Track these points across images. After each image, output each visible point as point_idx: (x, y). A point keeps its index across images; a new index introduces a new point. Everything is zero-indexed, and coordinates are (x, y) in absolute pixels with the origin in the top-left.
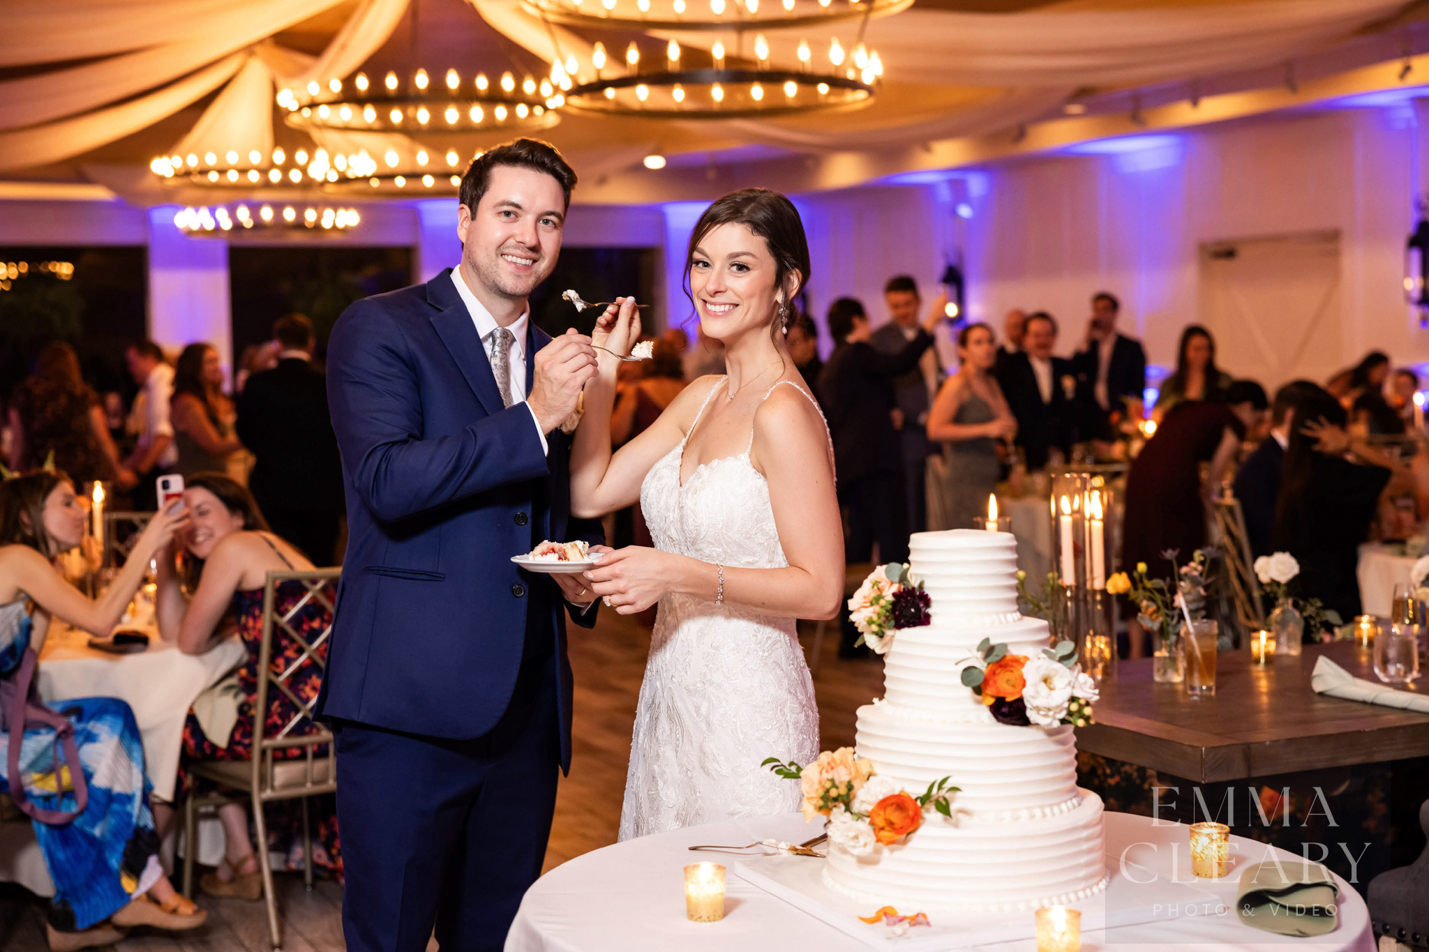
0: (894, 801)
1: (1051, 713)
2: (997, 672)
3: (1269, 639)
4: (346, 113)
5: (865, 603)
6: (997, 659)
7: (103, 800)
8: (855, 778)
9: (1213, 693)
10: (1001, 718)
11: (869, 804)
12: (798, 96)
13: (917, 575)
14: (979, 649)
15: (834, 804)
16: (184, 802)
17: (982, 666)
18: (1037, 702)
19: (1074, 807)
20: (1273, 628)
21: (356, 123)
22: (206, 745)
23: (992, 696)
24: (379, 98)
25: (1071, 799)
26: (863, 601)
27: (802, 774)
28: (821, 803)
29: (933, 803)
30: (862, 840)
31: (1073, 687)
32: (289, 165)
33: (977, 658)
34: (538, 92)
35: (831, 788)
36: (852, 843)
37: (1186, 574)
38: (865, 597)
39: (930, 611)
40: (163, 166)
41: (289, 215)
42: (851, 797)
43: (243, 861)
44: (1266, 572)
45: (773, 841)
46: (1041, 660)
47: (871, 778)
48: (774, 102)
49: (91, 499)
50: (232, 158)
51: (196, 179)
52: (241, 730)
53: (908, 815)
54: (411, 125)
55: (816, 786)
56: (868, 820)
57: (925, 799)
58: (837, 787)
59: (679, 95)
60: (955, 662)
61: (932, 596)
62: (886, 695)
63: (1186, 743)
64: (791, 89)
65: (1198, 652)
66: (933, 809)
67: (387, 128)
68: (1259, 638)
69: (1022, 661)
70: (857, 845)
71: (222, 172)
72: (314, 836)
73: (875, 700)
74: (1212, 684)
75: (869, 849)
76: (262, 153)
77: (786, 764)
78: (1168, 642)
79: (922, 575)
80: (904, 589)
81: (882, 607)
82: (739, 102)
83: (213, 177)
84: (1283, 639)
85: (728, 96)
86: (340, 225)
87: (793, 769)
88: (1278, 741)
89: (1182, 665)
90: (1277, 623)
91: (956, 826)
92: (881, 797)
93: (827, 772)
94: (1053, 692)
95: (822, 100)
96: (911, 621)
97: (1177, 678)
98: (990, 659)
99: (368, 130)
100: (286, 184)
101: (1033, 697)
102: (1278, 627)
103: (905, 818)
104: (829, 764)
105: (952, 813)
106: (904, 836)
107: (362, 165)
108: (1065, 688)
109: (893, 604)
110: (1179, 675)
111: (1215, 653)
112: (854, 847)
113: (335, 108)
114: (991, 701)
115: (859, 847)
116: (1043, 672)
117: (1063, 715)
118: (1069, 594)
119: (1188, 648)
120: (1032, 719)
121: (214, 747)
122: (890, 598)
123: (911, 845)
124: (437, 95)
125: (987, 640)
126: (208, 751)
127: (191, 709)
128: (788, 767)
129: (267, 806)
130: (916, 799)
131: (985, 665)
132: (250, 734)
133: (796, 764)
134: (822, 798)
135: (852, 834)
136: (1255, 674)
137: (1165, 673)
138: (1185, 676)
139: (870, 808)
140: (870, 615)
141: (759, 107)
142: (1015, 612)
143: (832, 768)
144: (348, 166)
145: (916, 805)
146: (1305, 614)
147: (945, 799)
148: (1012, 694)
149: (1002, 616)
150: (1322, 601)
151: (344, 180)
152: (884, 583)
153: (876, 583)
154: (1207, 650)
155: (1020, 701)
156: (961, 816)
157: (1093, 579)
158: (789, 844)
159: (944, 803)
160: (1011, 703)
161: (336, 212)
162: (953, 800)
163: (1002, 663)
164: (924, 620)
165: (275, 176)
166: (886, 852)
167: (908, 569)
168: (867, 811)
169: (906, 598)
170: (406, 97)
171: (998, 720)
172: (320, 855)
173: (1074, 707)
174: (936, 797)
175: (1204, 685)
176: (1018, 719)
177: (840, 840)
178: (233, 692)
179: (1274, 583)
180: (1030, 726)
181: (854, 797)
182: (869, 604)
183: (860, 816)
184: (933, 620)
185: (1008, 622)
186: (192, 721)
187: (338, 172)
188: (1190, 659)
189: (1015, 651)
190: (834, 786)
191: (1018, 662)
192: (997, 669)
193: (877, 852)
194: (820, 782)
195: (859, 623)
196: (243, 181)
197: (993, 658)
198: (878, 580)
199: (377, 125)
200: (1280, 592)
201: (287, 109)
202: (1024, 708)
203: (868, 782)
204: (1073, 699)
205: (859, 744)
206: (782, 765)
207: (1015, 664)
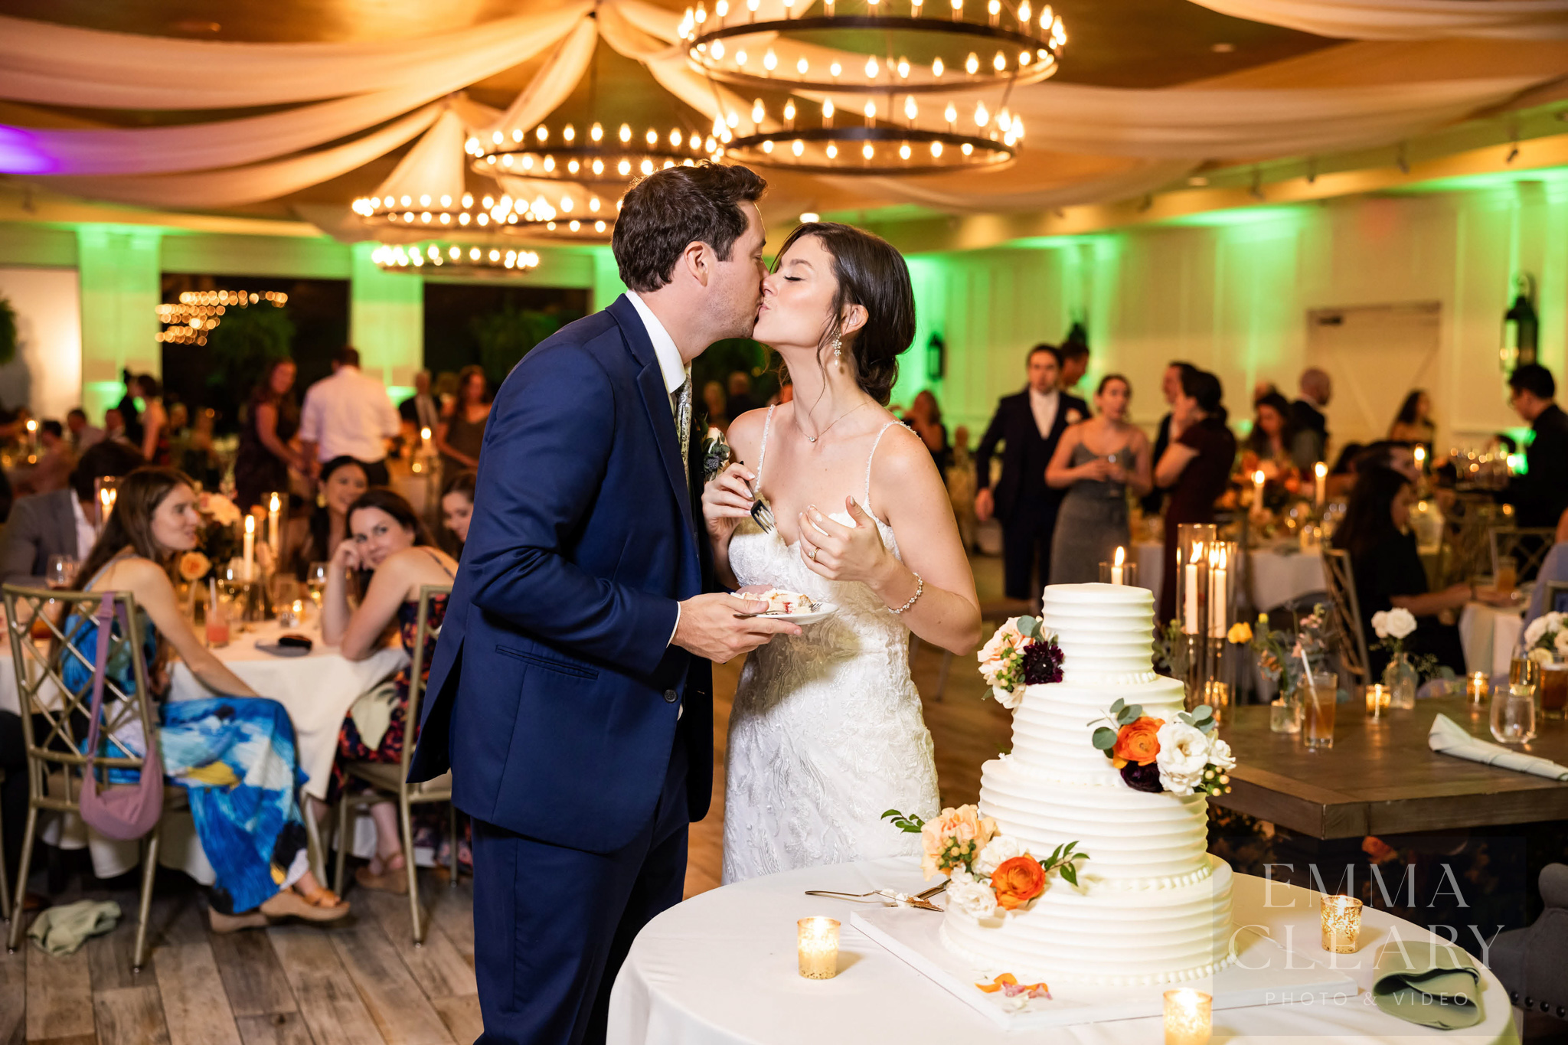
0: (1018, 863)
1: (1185, 781)
2: (1130, 735)
3: (1385, 692)
4: (528, 162)
5: (995, 655)
6: (1132, 720)
7: (254, 798)
8: (978, 837)
9: (1330, 746)
10: (1132, 783)
11: (991, 865)
12: (943, 157)
13: (1051, 629)
14: (1112, 710)
15: (954, 864)
16: (339, 799)
17: (1114, 725)
18: (1171, 769)
19: (1205, 877)
20: (1387, 682)
21: (536, 172)
22: (360, 748)
23: (1125, 760)
24: (558, 149)
25: (1201, 868)
26: (994, 653)
27: (923, 828)
28: (942, 861)
29: (1059, 868)
30: (983, 904)
31: (1209, 755)
32: (476, 210)
33: (1110, 719)
34: (703, 148)
35: (953, 846)
36: (973, 905)
37: (1305, 626)
38: (996, 649)
39: (1062, 667)
40: (363, 207)
41: (475, 255)
42: (973, 856)
43: (393, 856)
44: (1383, 627)
45: (891, 891)
46: (1177, 724)
47: (994, 838)
48: (921, 162)
49: (268, 510)
50: (425, 201)
51: (392, 218)
52: (392, 735)
53: (1032, 879)
54: (587, 176)
55: (937, 843)
56: (990, 881)
57: (1050, 863)
58: (959, 847)
59: (832, 151)
60: (1088, 722)
61: (1065, 651)
62: (1012, 751)
63: (1306, 799)
64: (937, 149)
65: (1316, 704)
66: (1058, 872)
67: (565, 177)
68: (1375, 691)
69: (1157, 724)
70: (978, 908)
71: (417, 213)
72: (460, 835)
73: (1001, 755)
74: (1330, 737)
75: (990, 913)
76: (453, 199)
77: (907, 816)
78: (1287, 693)
79: (1055, 630)
80: (1036, 643)
81: (1013, 661)
82: (888, 161)
83: (409, 218)
84: (1397, 693)
85: (879, 153)
86: (521, 265)
87: (915, 822)
88: (1398, 801)
89: (1300, 715)
90: (1392, 676)
91: (1084, 893)
92: (1004, 859)
93: (949, 829)
94: (1188, 759)
95: (965, 161)
96: (1043, 676)
97: (1294, 729)
98: (1123, 721)
99: (548, 178)
100: (473, 227)
101: (1168, 763)
102: (1394, 681)
103: (1028, 882)
104: (951, 820)
105: (1079, 880)
106: (1027, 901)
107: (542, 211)
108: (1201, 755)
109: (1024, 658)
110: (1295, 725)
111: (1334, 706)
112: (975, 909)
113: (518, 156)
114: (1123, 764)
115: (979, 910)
116: (1178, 738)
117: (1198, 782)
118: (1191, 642)
119: (1308, 701)
120: (1165, 786)
121: (367, 750)
122: (1022, 652)
123: (1034, 910)
124: (610, 150)
125: (1121, 701)
126: (362, 753)
127: (349, 712)
128: (908, 820)
129: (415, 808)
130: (1041, 863)
131: (1118, 726)
132: (400, 739)
133: (917, 818)
134: (943, 856)
135: (973, 897)
136: (1369, 728)
137: (1282, 723)
138: (1303, 727)
139: (992, 870)
140: (1000, 668)
141: (907, 165)
142: (1150, 671)
143: (955, 826)
144: (529, 210)
145: (1040, 869)
146: (1421, 669)
147: (1071, 865)
148: (1145, 758)
149: (1137, 675)
150: (1437, 657)
151: (523, 223)
152: (1016, 637)
153: (1007, 637)
154: (1326, 703)
155: (1154, 766)
156: (1088, 882)
157: (1214, 628)
158: (906, 894)
159: (1070, 870)
160: (1144, 768)
161: (517, 253)
162: (1081, 866)
163: (1137, 725)
164: (1056, 676)
165: (465, 219)
166: (1009, 914)
167: (1041, 622)
168: (989, 873)
169: (1038, 653)
170: (582, 149)
171: (1130, 785)
172: (466, 855)
173: (1210, 775)
174: (1062, 862)
175: (1322, 739)
176: (1151, 786)
177: (960, 901)
178: (388, 697)
179: (1391, 637)
180: (1163, 793)
181: (976, 857)
182: (999, 657)
183: (981, 877)
184: (1065, 677)
185: (1143, 682)
186: (349, 724)
187: (518, 215)
188: (1309, 711)
189: (1150, 713)
190: (956, 844)
191: (1153, 725)
192: (1130, 732)
193: (997, 915)
194: (942, 839)
195: (989, 676)
196: (435, 223)
197: (1127, 720)
198: (1010, 633)
199: (556, 174)
200: (1397, 646)
201: (474, 155)
202: (1158, 774)
203: (991, 842)
204: (1209, 767)
205: (983, 801)
206: (903, 818)
207: (1149, 727)
